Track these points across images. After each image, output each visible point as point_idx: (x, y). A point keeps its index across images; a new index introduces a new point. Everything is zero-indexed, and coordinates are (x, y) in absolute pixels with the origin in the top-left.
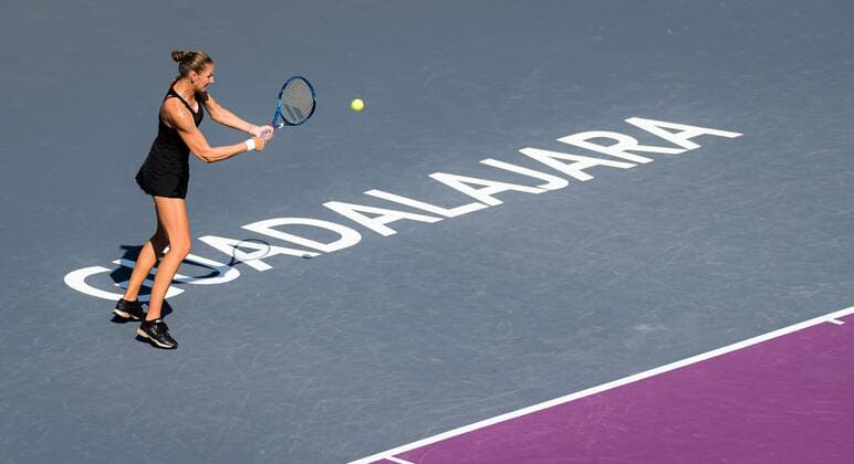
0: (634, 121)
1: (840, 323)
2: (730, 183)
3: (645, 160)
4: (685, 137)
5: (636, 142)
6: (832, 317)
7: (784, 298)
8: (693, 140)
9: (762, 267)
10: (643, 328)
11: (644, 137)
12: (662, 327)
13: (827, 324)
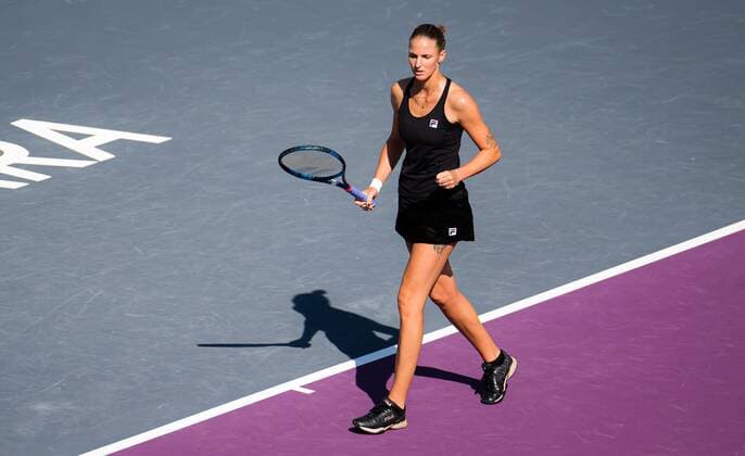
0: (23, 124)
1: (308, 391)
2: (154, 206)
3: (39, 177)
4: (93, 144)
5: (27, 153)
6: (296, 385)
7: (232, 359)
8: (104, 147)
9: (202, 318)
10: (42, 407)
11: (37, 146)
12: (68, 405)
13: (292, 393)
